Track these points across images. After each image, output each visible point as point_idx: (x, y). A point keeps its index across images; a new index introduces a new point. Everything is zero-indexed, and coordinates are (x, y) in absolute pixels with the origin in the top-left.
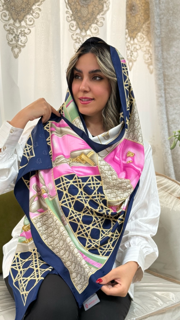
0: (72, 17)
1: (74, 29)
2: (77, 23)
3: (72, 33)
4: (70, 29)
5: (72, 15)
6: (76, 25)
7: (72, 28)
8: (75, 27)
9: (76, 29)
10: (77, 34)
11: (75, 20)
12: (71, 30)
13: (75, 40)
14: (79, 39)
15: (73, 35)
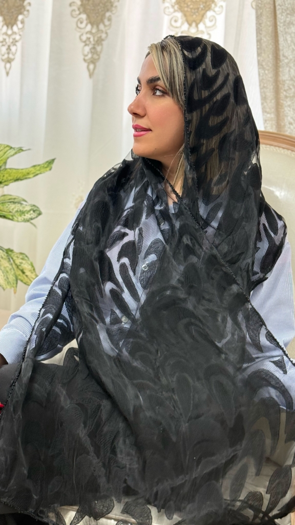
0: (81, 10)
1: (83, 25)
2: (88, 17)
3: (80, 32)
4: (77, 26)
5: (82, 5)
6: (86, 20)
7: (80, 25)
8: (85, 22)
9: (86, 25)
10: (87, 33)
11: (85, 12)
12: (80, 28)
13: (85, 42)
14: (89, 38)
15: (82, 35)
